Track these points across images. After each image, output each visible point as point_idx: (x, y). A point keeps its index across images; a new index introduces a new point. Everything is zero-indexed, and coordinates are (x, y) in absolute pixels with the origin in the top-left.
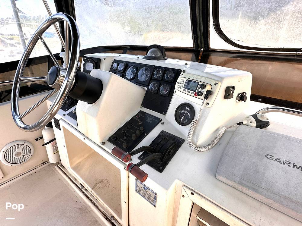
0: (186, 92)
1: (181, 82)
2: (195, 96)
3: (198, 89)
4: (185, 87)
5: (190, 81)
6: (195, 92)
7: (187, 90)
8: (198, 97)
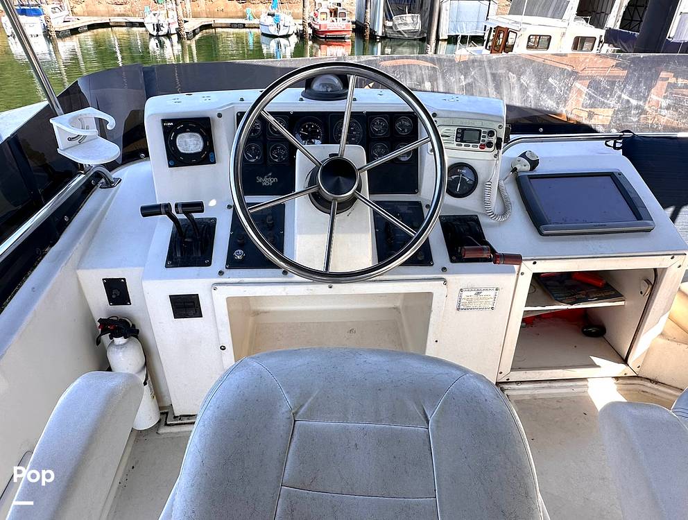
0: (463, 147)
1: (447, 134)
2: (482, 150)
3: (482, 139)
4: (459, 140)
5: (463, 130)
6: (478, 145)
7: (463, 144)
8: (487, 149)
